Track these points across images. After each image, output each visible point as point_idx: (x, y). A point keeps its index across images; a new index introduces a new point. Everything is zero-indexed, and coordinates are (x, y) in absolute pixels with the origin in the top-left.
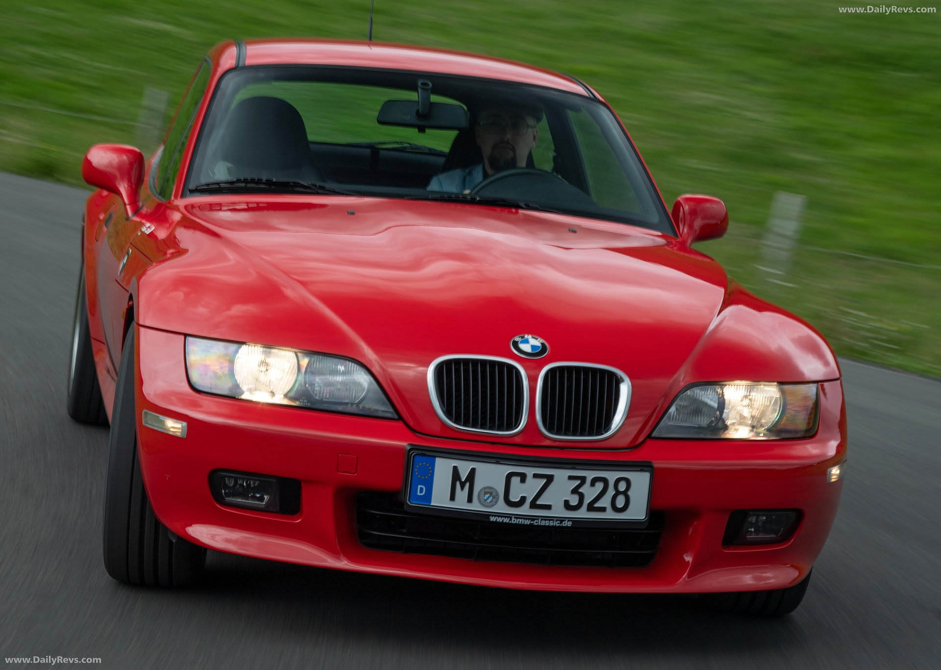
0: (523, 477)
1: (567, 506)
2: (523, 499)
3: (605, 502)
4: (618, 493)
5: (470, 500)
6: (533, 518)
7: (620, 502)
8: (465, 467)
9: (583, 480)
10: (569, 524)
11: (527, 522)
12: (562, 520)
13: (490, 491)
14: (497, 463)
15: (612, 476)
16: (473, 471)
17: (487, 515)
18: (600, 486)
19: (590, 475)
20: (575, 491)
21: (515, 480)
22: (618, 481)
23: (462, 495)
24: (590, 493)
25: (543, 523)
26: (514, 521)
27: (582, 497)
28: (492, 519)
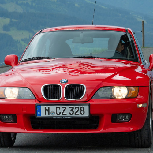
0: (59, 108)
1: (70, 114)
2: (60, 113)
3: (79, 112)
4: (81, 110)
5: (49, 114)
6: (62, 117)
7: (82, 112)
8: (47, 107)
9: (73, 108)
10: (71, 118)
11: (61, 118)
12: (69, 117)
13: (53, 112)
14: (54, 105)
15: (80, 107)
16: (49, 108)
17: (53, 117)
18: (77, 109)
19: (75, 107)
20: (71, 110)
21: (58, 109)
22: (81, 108)
23: (47, 113)
24: (75, 111)
25: (65, 118)
26: (59, 118)
27: (73, 112)
28: (54, 118)
